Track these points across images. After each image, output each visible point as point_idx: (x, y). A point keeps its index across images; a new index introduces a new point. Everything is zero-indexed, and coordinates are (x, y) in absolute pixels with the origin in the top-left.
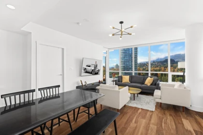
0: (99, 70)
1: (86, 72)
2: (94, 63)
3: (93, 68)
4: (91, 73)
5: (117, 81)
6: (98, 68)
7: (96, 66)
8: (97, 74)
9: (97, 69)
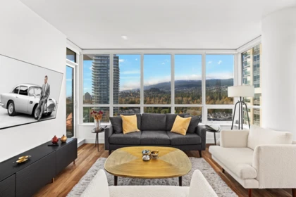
0: (53, 106)
1: (16, 114)
2: (41, 84)
3: (37, 100)
4: (32, 116)
5: (111, 131)
6: (53, 98)
7: (45, 94)
8: (46, 116)
9: (49, 103)
